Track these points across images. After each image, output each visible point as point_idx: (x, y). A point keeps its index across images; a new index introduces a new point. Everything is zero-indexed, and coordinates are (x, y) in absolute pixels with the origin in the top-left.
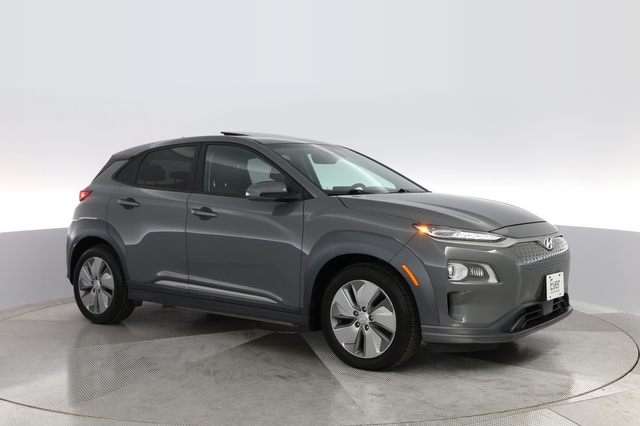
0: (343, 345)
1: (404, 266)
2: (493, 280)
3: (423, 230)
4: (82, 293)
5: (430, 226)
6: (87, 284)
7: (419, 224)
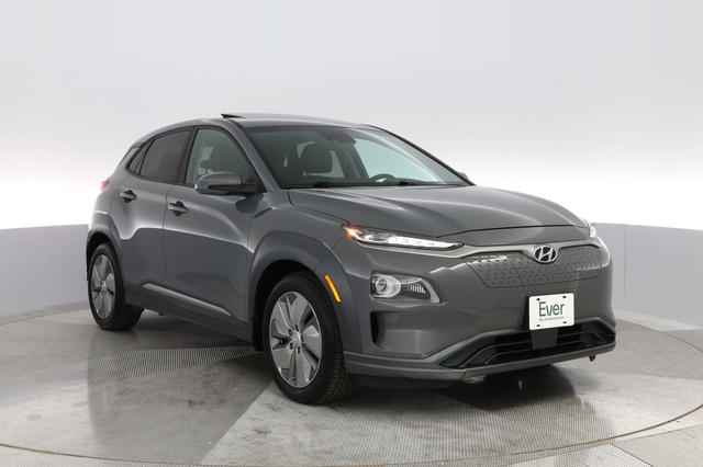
0: (280, 369)
1: (327, 277)
2: (435, 299)
3: (352, 232)
4: (94, 294)
5: (364, 228)
6: (97, 285)
7: (349, 225)
